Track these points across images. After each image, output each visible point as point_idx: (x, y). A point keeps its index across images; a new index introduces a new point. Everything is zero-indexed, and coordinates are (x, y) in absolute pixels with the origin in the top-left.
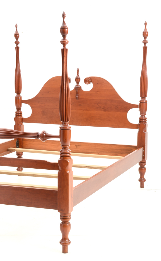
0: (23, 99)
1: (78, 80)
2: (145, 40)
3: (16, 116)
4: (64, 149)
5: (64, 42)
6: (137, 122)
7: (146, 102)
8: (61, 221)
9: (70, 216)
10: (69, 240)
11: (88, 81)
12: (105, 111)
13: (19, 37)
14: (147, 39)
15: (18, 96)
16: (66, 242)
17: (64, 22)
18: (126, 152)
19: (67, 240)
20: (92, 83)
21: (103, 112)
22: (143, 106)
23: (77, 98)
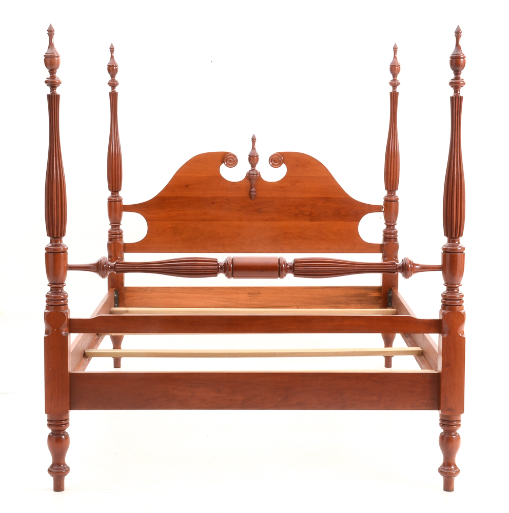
0: (125, 203)
1: (254, 159)
2: (394, 80)
3: (110, 239)
5: (456, 84)
6: (379, 239)
7: (396, 201)
8: (442, 430)
9: (460, 421)
10: (456, 467)
12: (313, 219)
14: (398, 78)
15: (115, 197)
16: (451, 470)
17: (458, 46)
19: (453, 467)
20: (283, 164)
21: (307, 223)
22: (390, 208)
23: (250, 197)
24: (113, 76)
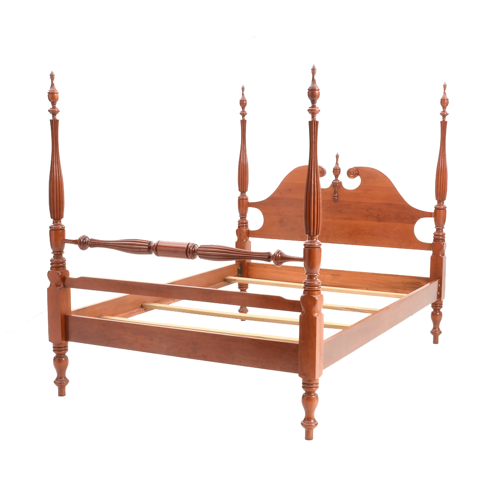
0: (250, 201)
1: (337, 172)
2: (444, 111)
3: (239, 227)
4: (311, 278)
5: (313, 111)
6: (430, 240)
7: (444, 209)
8: (304, 392)
9: (318, 384)
10: (315, 421)
11: (353, 173)
12: (379, 220)
13: (246, 104)
15: (243, 196)
16: (311, 423)
17: (313, 80)
18: (412, 287)
19: (312, 421)
20: (359, 176)
21: (376, 223)
22: (439, 215)
23: (335, 200)
24: (243, 108)
